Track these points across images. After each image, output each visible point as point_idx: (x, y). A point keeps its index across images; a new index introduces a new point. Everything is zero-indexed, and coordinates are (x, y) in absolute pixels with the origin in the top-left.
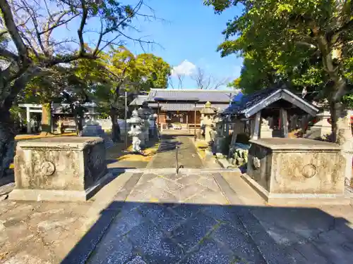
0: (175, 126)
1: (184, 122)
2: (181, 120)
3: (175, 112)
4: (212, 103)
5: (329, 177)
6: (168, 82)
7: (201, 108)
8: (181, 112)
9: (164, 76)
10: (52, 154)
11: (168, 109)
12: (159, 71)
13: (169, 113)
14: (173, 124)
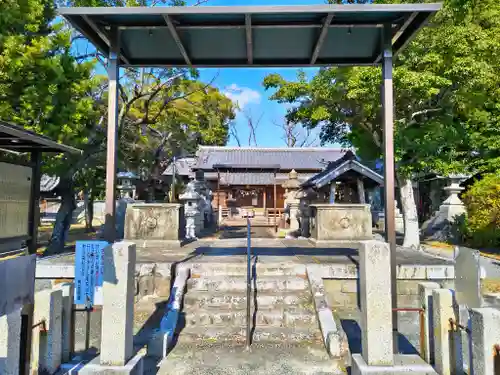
0: (243, 211)
1: (260, 205)
2: (255, 202)
3: (243, 187)
4: (299, 171)
5: (360, 228)
6: (230, 131)
7: (284, 181)
8: (253, 187)
9: (222, 121)
10: (156, 212)
11: (231, 182)
12: (212, 113)
13: (232, 189)
14: (239, 209)
